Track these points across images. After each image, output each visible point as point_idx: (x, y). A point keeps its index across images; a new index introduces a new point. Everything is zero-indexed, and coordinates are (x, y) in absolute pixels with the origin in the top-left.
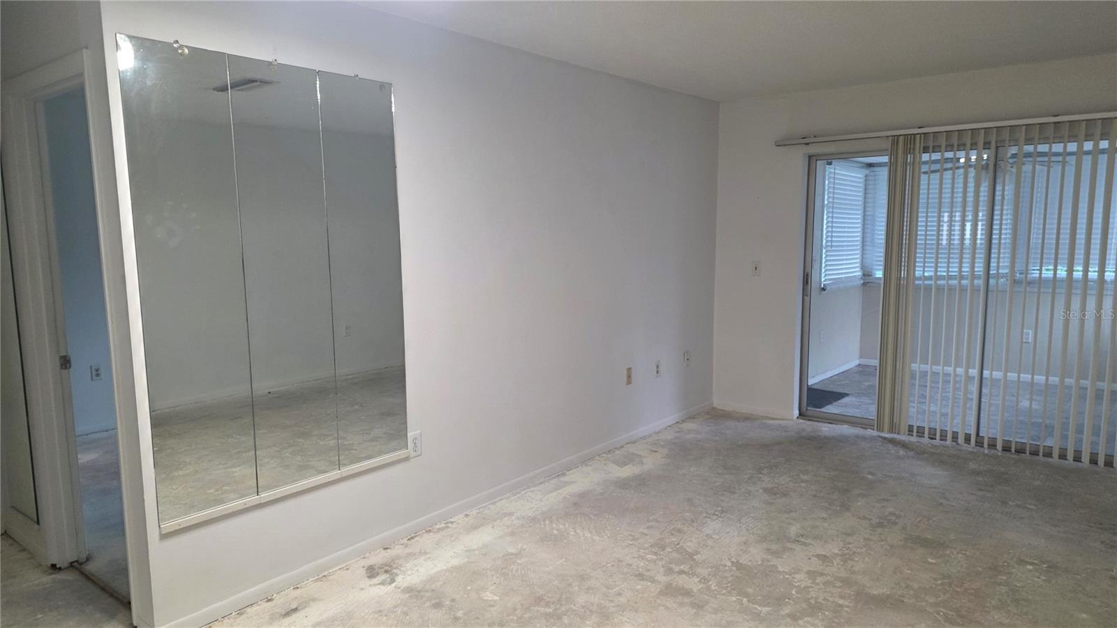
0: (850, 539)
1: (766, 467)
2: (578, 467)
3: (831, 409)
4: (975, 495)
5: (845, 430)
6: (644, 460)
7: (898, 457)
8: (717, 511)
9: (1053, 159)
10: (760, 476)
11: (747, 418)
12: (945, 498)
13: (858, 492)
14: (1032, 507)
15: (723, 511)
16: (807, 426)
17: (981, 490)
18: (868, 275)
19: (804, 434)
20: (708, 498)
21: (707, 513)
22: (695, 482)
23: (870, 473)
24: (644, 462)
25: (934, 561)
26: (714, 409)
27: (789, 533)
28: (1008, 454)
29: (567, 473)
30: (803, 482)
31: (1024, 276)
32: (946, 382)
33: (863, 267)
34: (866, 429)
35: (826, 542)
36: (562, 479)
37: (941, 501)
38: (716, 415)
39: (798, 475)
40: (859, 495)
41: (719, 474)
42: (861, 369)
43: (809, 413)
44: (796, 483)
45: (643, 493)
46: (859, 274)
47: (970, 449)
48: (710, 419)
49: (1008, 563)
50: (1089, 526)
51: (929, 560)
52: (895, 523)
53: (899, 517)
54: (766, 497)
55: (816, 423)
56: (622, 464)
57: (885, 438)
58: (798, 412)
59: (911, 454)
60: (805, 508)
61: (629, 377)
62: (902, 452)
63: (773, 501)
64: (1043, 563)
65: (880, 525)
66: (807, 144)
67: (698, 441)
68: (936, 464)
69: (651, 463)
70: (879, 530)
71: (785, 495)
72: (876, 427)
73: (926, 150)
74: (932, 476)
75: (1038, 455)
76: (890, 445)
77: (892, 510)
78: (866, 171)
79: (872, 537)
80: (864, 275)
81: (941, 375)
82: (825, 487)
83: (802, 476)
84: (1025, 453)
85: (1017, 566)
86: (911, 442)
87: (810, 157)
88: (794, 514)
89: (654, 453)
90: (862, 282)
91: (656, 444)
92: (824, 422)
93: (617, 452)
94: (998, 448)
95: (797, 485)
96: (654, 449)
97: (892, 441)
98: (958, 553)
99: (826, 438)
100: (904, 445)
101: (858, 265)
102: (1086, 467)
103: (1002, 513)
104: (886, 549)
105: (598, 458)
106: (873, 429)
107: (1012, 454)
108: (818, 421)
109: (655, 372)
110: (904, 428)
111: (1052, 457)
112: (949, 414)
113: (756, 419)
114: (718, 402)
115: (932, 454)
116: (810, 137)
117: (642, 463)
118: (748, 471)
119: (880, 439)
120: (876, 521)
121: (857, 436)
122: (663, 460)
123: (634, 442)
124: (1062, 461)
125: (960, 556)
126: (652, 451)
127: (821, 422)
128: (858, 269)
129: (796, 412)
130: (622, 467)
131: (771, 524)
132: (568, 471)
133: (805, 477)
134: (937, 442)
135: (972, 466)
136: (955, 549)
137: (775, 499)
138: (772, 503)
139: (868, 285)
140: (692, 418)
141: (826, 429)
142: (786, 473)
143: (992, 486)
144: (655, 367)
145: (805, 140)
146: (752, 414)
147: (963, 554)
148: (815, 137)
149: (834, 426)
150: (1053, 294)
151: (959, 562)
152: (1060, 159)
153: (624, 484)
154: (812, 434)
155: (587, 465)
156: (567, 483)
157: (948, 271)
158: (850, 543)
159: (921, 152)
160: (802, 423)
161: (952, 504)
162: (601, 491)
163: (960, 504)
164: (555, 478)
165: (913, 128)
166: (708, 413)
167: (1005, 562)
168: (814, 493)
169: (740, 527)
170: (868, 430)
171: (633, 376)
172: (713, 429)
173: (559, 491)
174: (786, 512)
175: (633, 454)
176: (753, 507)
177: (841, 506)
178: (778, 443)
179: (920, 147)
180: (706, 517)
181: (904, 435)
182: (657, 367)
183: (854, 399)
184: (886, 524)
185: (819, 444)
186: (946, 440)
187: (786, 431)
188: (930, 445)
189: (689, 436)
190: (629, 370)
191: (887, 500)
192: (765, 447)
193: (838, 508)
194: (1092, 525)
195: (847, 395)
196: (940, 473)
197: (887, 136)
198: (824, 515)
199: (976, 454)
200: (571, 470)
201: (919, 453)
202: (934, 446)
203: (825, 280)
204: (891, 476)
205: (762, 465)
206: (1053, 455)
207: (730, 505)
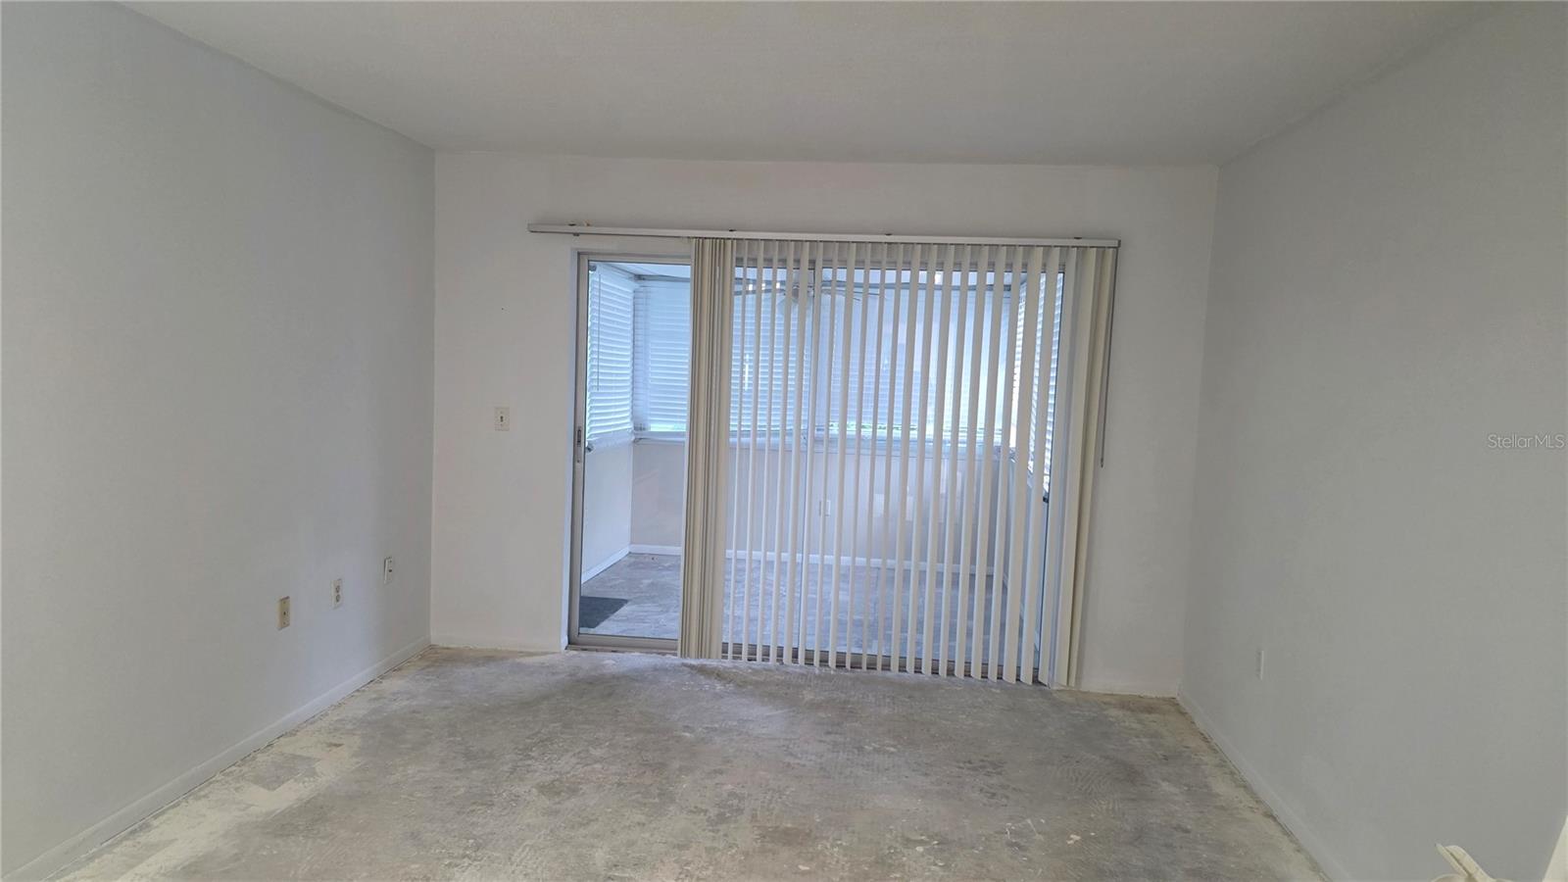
0: (687, 855)
1: (535, 744)
2: (178, 804)
3: (608, 627)
4: (824, 742)
5: (636, 660)
6: (318, 767)
7: (718, 696)
8: (466, 848)
9: (871, 291)
10: (529, 762)
11: (490, 658)
12: (791, 754)
13: (676, 764)
14: (892, 749)
15: (478, 847)
16: (584, 660)
17: (829, 733)
18: (641, 429)
19: (581, 675)
20: (448, 825)
21: (451, 856)
22: (419, 795)
23: (687, 728)
24: (317, 770)
25: (808, 868)
26: (432, 647)
27: (594, 864)
28: (842, 672)
29: (155, 823)
30: (596, 762)
31: (823, 433)
32: (739, 571)
33: (634, 418)
34: (664, 654)
35: (654, 867)
36: (143, 838)
37: (788, 759)
38: (437, 659)
39: (588, 751)
40: (680, 769)
41: (459, 770)
42: (633, 560)
43: (582, 639)
44: (587, 765)
45: (322, 838)
46: (630, 426)
47: (798, 670)
48: (428, 667)
49: (895, 848)
50: (960, 768)
51: (801, 867)
52: (740, 811)
53: (741, 798)
54: (545, 802)
55: (595, 654)
56: (271, 782)
57: (692, 667)
58: (566, 638)
59: (731, 687)
60: (610, 810)
61: (284, 614)
62: (719, 687)
63: (558, 806)
64: (931, 837)
65: (722, 819)
66: (577, 235)
67: (414, 712)
68: (766, 699)
69: (332, 770)
70: (723, 827)
71: (573, 791)
72: (679, 652)
73: (739, 262)
74: (765, 719)
75: (875, 669)
76: (702, 677)
77: (730, 787)
78: (635, 285)
79: (716, 845)
80: (635, 428)
81: (733, 561)
82: (630, 764)
83: (593, 751)
84: (861, 668)
85: (905, 851)
86: (725, 668)
87: (579, 254)
88: (594, 827)
89: (335, 749)
90: (633, 438)
91: (336, 730)
92: (605, 651)
93: (261, 758)
94: (830, 664)
95: (589, 768)
96: (334, 741)
97: (702, 670)
98: (832, 846)
99: (614, 677)
100: (719, 675)
101: (628, 414)
102: (927, 679)
103: (863, 765)
104: (740, 861)
105: (219, 777)
106: (675, 655)
107: (847, 671)
108: (597, 650)
109: (334, 599)
110: (717, 648)
111: (889, 670)
112: (760, 619)
113: (502, 659)
114: (441, 634)
115: (757, 684)
116: (581, 225)
117: (313, 773)
118: (508, 757)
119: (686, 668)
120: (713, 812)
121: (655, 669)
122: (355, 760)
123: (292, 733)
124: (902, 674)
125: (836, 849)
126: (331, 745)
127: (602, 651)
128: (628, 420)
129: (565, 640)
130: (274, 789)
131: (562, 854)
132: (155, 817)
133: (597, 753)
134: (758, 663)
135: (808, 696)
136: (827, 838)
137: (559, 803)
138: (557, 812)
139: (641, 442)
140: (396, 669)
141: (611, 662)
142: (567, 751)
143: (838, 724)
144: (333, 590)
145: (573, 228)
146: (496, 650)
147: (838, 845)
148: (588, 225)
149: (620, 654)
150: (844, 454)
151: (837, 862)
152: (878, 291)
153: (281, 826)
154: (593, 673)
155: (198, 798)
156: (154, 847)
157: (740, 426)
158: (688, 864)
159: (734, 264)
160: (574, 656)
161: (802, 762)
162: (236, 851)
163: (811, 760)
164: (125, 838)
165: (722, 229)
166: (423, 657)
167: (889, 848)
168: (616, 779)
169: (513, 872)
170: (668, 656)
171: (292, 614)
172: (435, 685)
173: (137, 870)
174: (581, 825)
175: (295, 757)
176: (528, 825)
177: (659, 795)
178: (546, 697)
179: (732, 259)
180: (450, 864)
181: (717, 658)
182: (338, 589)
183: (634, 607)
184: (728, 815)
185: (606, 687)
186: (768, 660)
187: (553, 674)
188: (750, 671)
189: (395, 706)
190: (285, 600)
191: (721, 772)
192: (526, 705)
193: (657, 800)
194: (962, 765)
195: (626, 601)
196: (775, 713)
197: (689, 238)
198: (640, 817)
199: (806, 676)
200: (163, 813)
201: (742, 684)
202: (756, 672)
203: (590, 437)
204: (715, 730)
205: (529, 741)
206: (892, 668)
207: (489, 830)
